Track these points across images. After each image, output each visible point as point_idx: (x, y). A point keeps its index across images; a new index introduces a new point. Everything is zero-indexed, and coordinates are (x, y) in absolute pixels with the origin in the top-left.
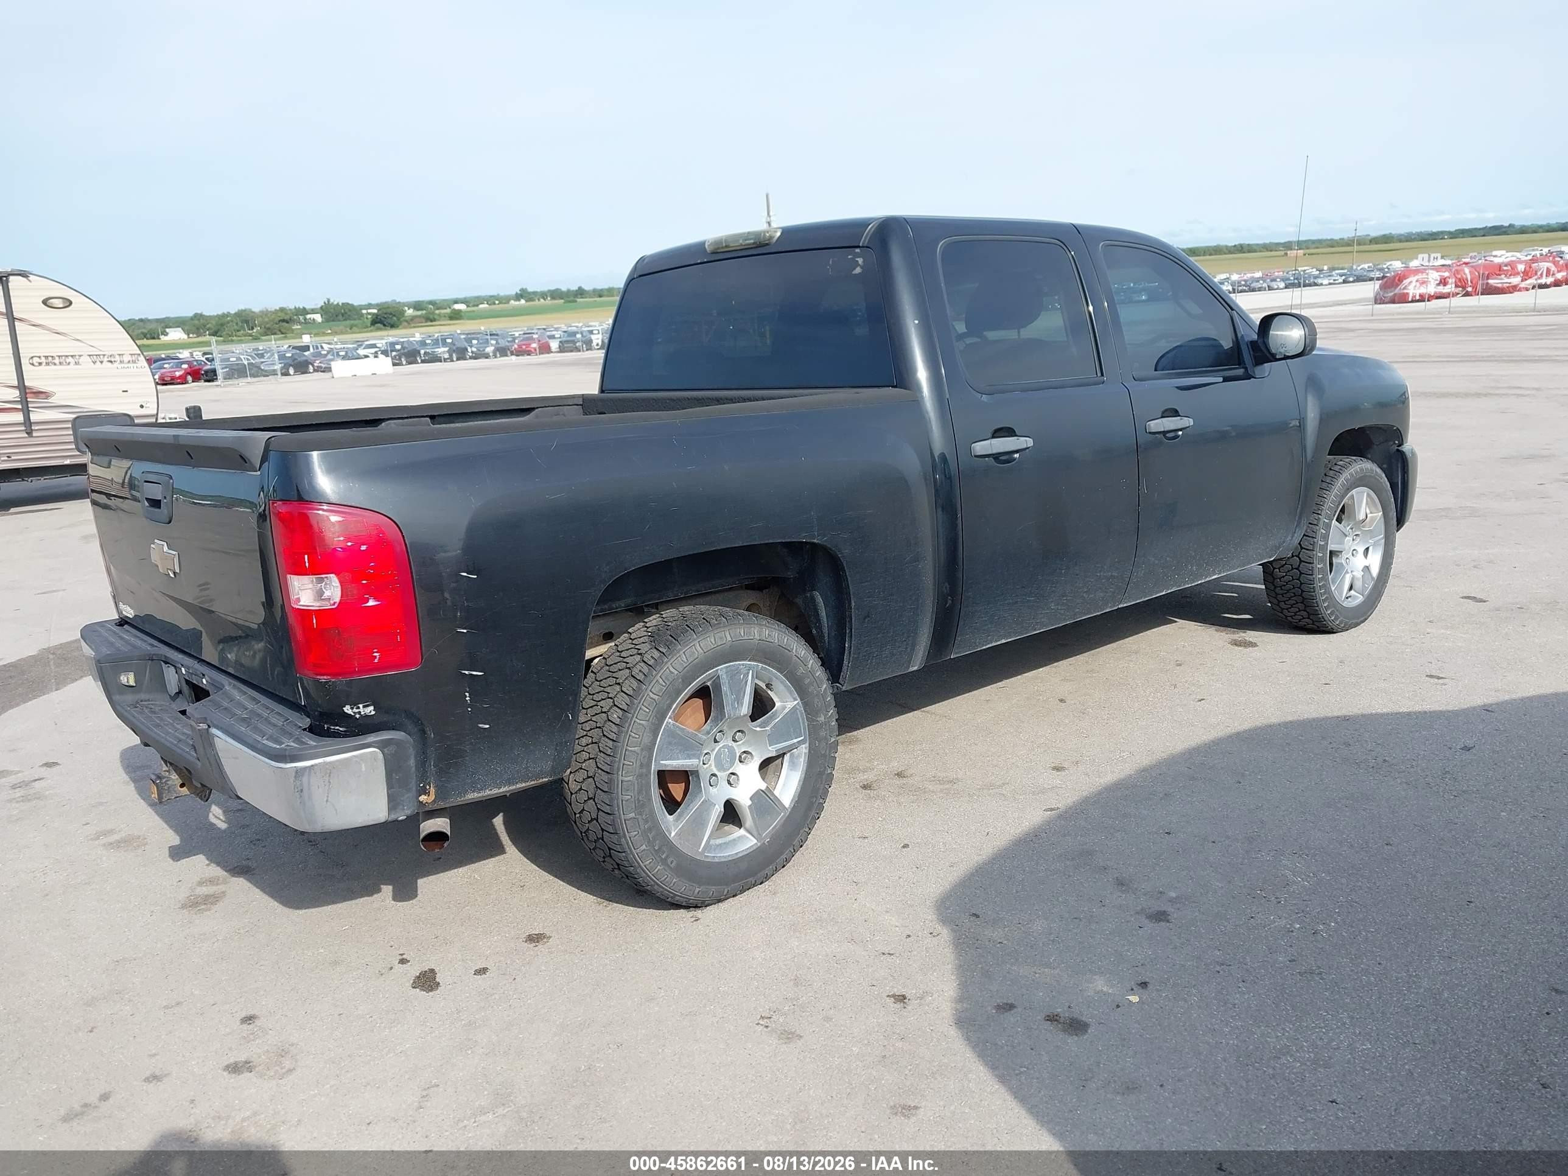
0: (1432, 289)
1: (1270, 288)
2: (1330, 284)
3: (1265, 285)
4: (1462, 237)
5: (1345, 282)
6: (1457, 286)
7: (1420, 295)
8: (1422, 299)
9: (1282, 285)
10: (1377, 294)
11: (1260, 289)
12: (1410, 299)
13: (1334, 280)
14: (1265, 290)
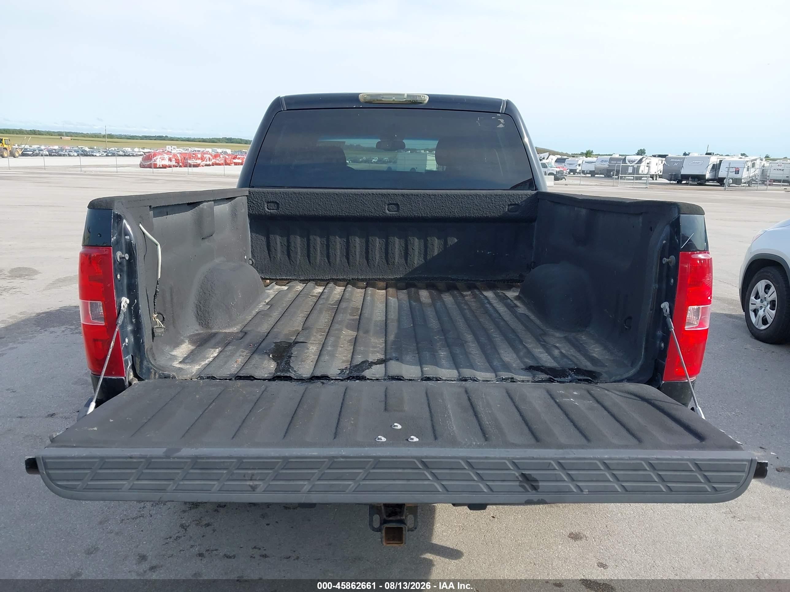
0: (167, 163)
1: (70, 155)
2: (100, 156)
3: (66, 153)
4: (146, 140)
5: (107, 156)
6: (176, 162)
7: (162, 165)
8: (164, 167)
9: (76, 154)
10: (141, 163)
11: (64, 155)
12: (158, 167)
13: (102, 154)
14: (67, 156)
